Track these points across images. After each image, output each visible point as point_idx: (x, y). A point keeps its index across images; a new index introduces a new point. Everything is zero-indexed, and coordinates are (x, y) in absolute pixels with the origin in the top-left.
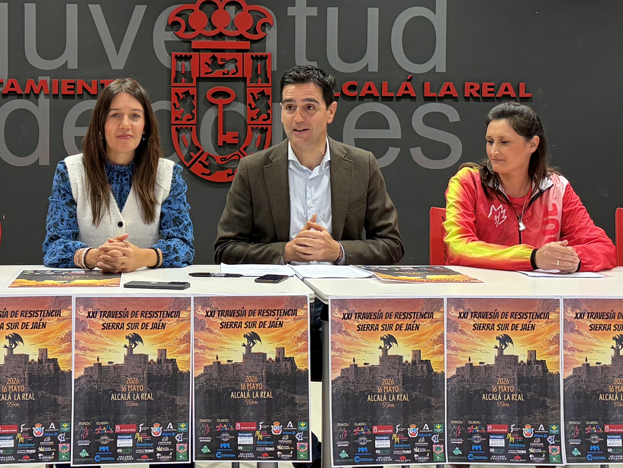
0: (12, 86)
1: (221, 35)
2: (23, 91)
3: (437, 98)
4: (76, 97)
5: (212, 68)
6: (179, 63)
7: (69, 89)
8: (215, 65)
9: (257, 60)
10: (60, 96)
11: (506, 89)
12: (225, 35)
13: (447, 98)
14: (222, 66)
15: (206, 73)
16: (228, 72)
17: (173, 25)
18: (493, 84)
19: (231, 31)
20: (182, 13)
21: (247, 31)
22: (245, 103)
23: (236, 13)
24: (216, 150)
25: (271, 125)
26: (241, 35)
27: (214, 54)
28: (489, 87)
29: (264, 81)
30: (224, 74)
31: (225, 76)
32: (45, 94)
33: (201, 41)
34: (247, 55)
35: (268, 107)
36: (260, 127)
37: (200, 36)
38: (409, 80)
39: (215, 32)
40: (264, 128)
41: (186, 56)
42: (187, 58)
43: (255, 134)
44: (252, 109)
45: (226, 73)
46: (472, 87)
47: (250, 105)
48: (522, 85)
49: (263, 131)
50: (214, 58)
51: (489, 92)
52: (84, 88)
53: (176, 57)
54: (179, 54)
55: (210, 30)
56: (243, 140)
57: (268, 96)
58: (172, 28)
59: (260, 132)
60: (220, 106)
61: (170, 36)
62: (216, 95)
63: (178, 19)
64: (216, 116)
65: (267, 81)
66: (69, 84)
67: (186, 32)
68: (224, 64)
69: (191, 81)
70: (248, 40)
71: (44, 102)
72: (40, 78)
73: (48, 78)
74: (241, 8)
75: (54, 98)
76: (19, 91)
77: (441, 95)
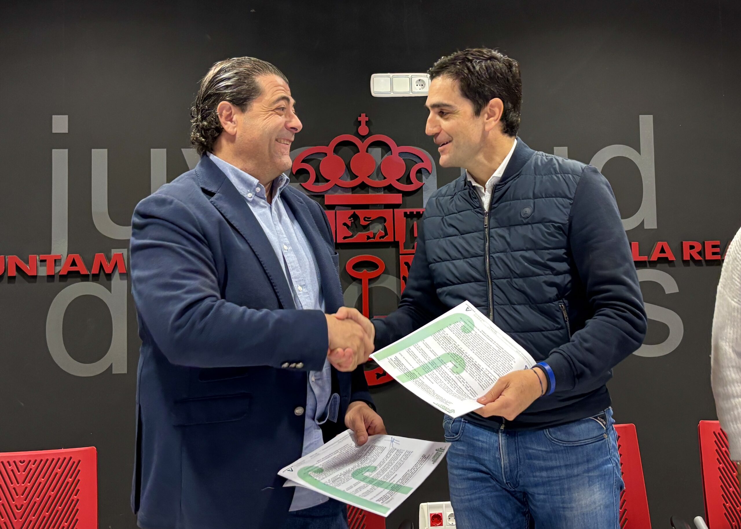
0: (74, 264)
1: (363, 187)
2: (90, 270)
3: (648, 263)
5: (353, 231)
8: (356, 227)
9: (412, 219)
12: (368, 186)
13: (662, 262)
14: (366, 228)
15: (345, 238)
16: (374, 235)
17: (299, 174)
18: (717, 243)
19: (377, 180)
20: (311, 157)
21: (398, 180)
22: (398, 277)
23: (382, 157)
26: (390, 186)
27: (354, 212)
28: (714, 246)
30: (369, 238)
31: (369, 241)
32: (121, 274)
33: (336, 194)
34: (400, 212)
37: (337, 187)
39: (356, 182)
45: (372, 236)
46: (692, 247)
50: (355, 217)
51: (714, 254)
55: (349, 180)
60: (365, 281)
62: (358, 266)
63: (306, 166)
64: (360, 294)
67: (317, 183)
68: (369, 225)
70: (399, 191)
71: (119, 284)
72: (114, 252)
73: (124, 252)
74: (390, 149)
76: (84, 271)
77: (654, 258)
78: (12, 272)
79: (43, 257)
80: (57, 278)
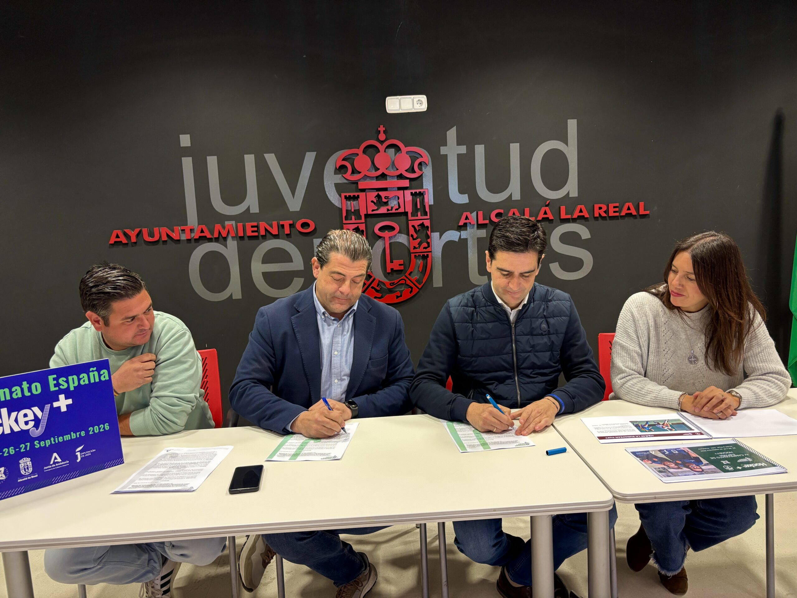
0: (202, 231)
1: (383, 176)
2: (213, 235)
3: (571, 219)
4: (260, 238)
5: (377, 206)
6: (349, 203)
7: (253, 232)
8: (380, 203)
9: (416, 196)
10: (246, 238)
11: (629, 209)
12: (386, 175)
13: (581, 219)
14: (386, 203)
15: (373, 210)
16: (392, 208)
17: (341, 169)
18: (617, 204)
19: (392, 171)
20: (347, 157)
21: (406, 171)
22: (408, 234)
23: (395, 155)
24: (385, 277)
25: (431, 252)
26: (401, 174)
27: (378, 193)
28: (615, 207)
29: (423, 214)
30: (388, 210)
31: (389, 212)
32: (232, 237)
33: (366, 182)
34: (408, 193)
35: (428, 237)
36: (421, 254)
37: (366, 176)
38: (547, 206)
39: (379, 173)
40: (426, 255)
41: (354, 196)
42: (356, 198)
43: (418, 260)
44: (414, 239)
45: (390, 209)
46: (600, 208)
47: (412, 236)
48: (642, 204)
49: (425, 257)
50: (379, 196)
51: (615, 212)
52: (266, 230)
53: (346, 197)
54: (348, 194)
55: (374, 171)
56: (408, 266)
57: (428, 227)
58: (340, 172)
59: (422, 259)
60: (387, 238)
61: (339, 179)
62: (382, 229)
63: (345, 163)
64: (384, 247)
65: (426, 214)
66: (252, 227)
67: (353, 175)
68: (388, 201)
69: (360, 218)
70: (407, 178)
71: (232, 244)
72: (227, 223)
73: (233, 223)
74: (400, 150)
75: (240, 240)
76: (209, 236)
77: (575, 216)
78: (165, 238)
79: (183, 227)
80: (193, 241)
